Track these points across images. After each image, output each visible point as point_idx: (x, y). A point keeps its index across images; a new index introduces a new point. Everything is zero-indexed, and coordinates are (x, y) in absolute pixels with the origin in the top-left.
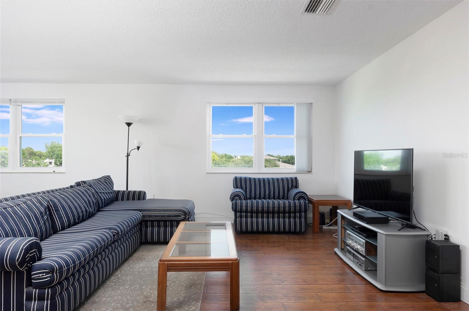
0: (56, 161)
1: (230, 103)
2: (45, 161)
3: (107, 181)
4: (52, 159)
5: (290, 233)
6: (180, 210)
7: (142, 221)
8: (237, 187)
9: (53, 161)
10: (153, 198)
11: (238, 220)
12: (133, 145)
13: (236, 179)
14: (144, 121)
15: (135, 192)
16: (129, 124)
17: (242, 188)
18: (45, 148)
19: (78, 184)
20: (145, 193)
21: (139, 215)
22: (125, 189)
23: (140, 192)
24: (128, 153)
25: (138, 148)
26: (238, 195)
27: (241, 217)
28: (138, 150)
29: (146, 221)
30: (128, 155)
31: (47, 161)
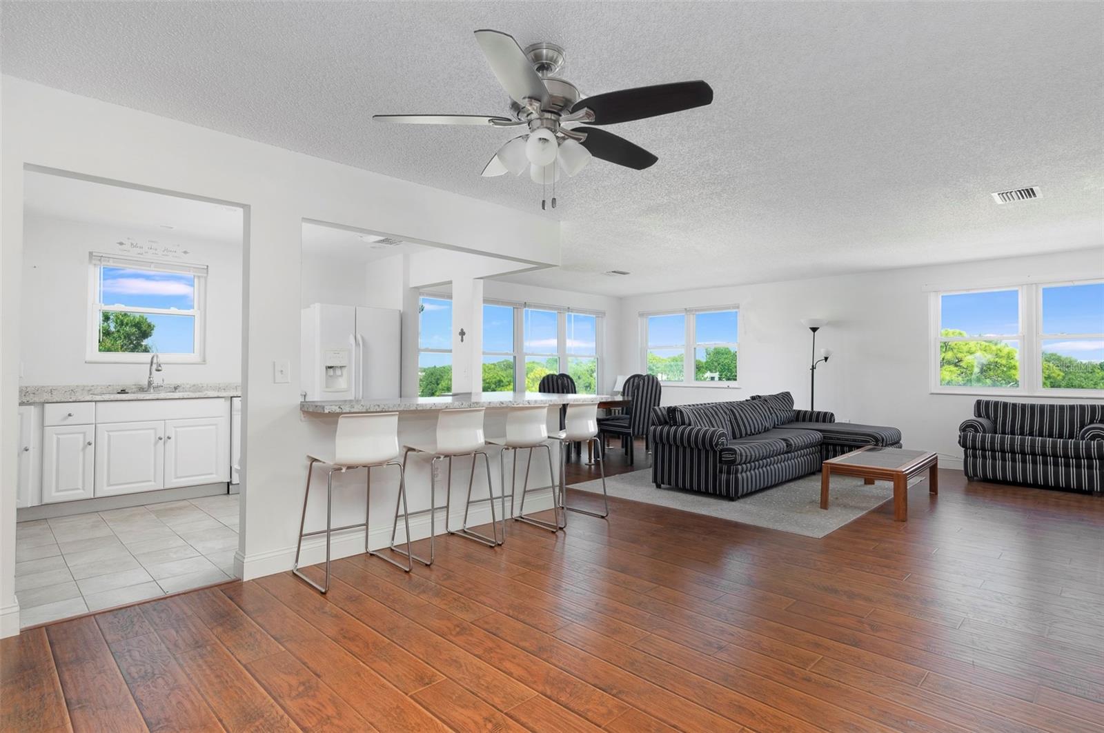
0: (721, 375)
1: (972, 289)
2: (706, 376)
3: (786, 398)
4: (716, 372)
5: (1068, 489)
6: (869, 435)
7: (823, 443)
8: (979, 416)
9: (716, 375)
10: (848, 422)
11: (970, 460)
12: (820, 354)
13: (979, 403)
14: (835, 324)
15: (819, 413)
16: (814, 330)
17: (988, 417)
18: (706, 354)
19: (753, 398)
20: (832, 415)
21: (819, 436)
22: (810, 409)
23: (826, 414)
24: (813, 366)
25: (826, 359)
26: (972, 426)
27: (975, 456)
28: (826, 361)
29: (828, 444)
30: (813, 368)
31: (708, 374)
